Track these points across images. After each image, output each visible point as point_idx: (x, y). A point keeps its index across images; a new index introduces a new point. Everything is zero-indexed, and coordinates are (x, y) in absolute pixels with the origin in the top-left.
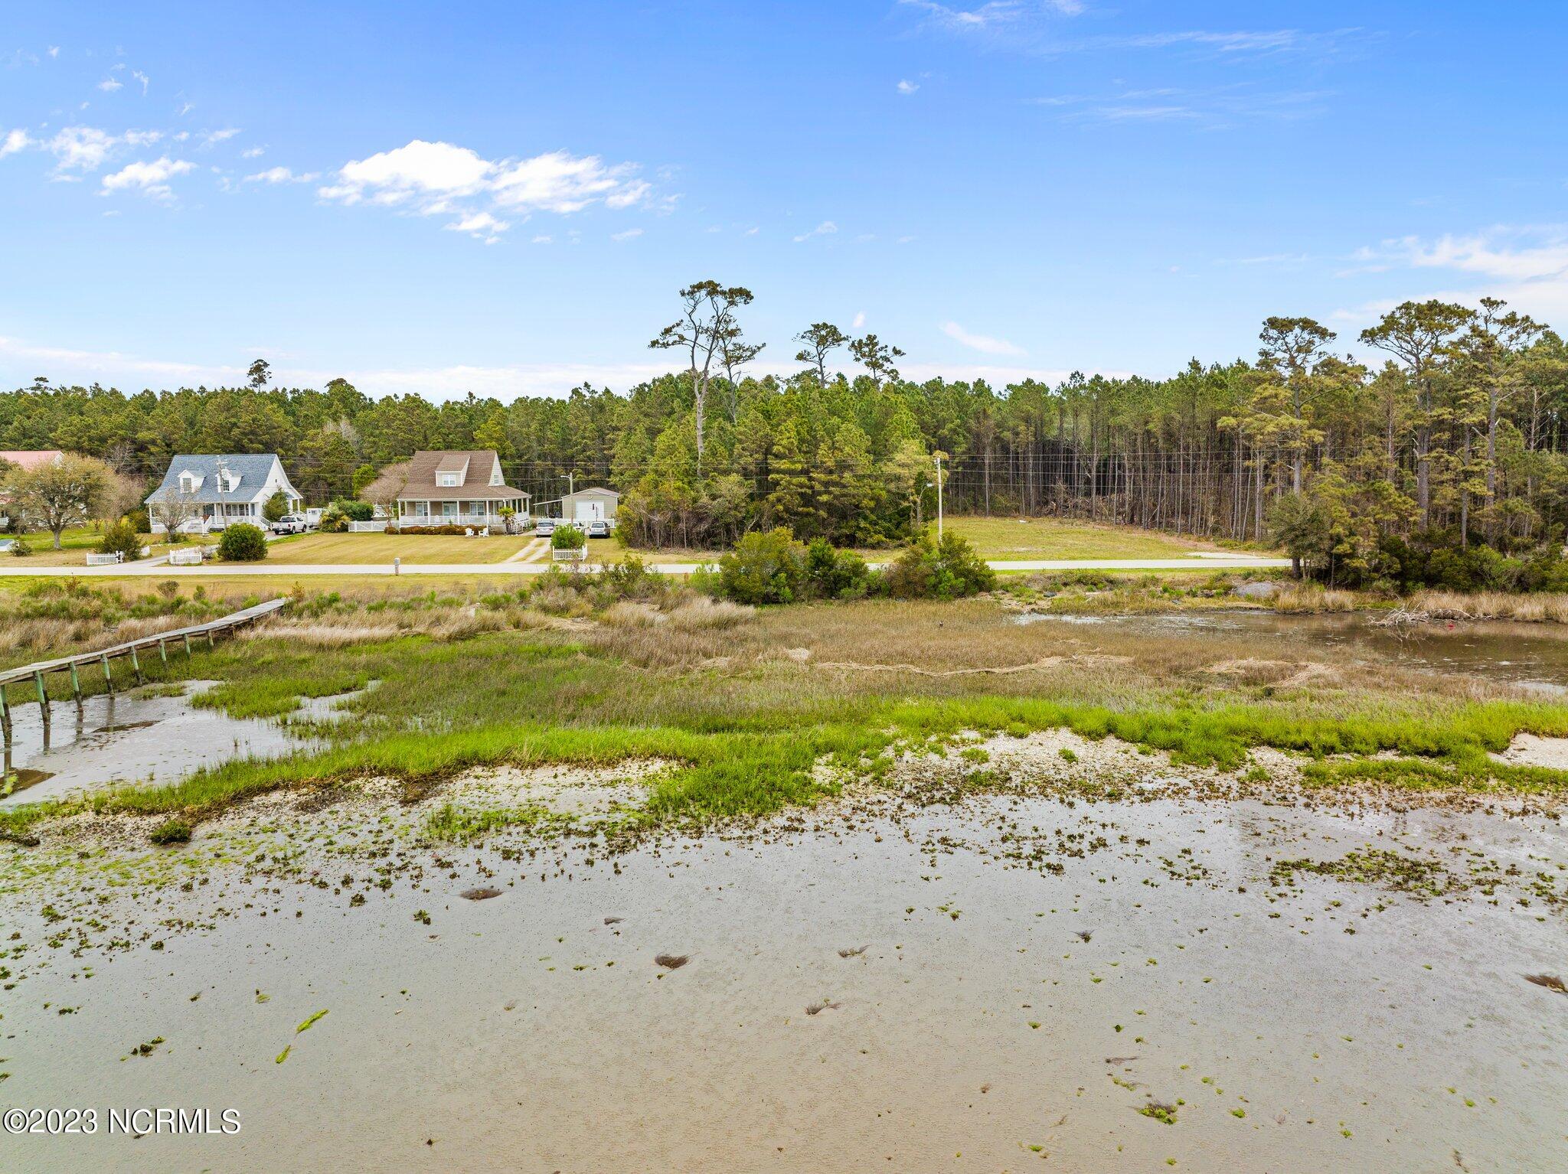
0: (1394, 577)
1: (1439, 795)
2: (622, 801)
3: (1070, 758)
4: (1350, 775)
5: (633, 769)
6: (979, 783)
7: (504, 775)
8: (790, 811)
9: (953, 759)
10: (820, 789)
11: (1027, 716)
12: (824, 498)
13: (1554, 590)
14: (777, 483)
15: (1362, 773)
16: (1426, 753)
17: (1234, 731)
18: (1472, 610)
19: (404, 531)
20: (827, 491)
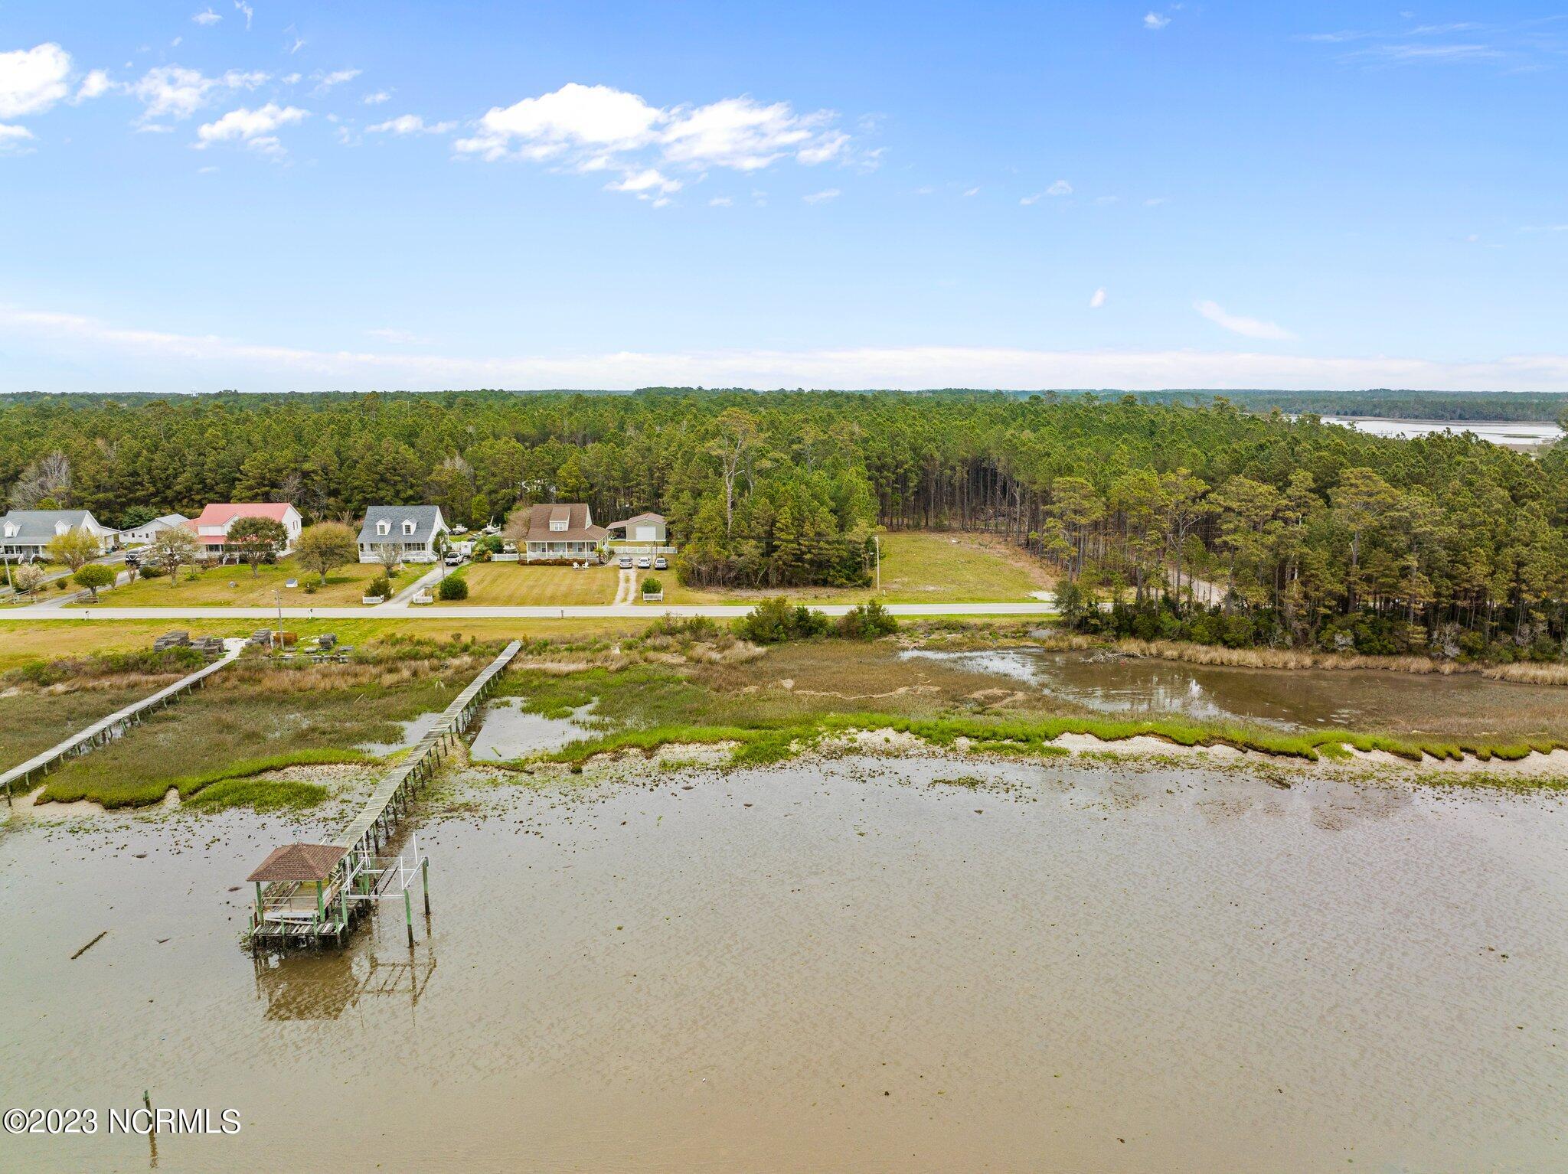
0: (1115, 629)
2: (723, 758)
3: (887, 741)
4: (987, 749)
5: (724, 745)
6: (850, 751)
7: (677, 748)
8: (782, 761)
9: (844, 742)
10: (792, 753)
11: (877, 722)
12: (809, 557)
13: (1193, 640)
14: (781, 547)
16: (1022, 740)
17: (961, 731)
18: (1145, 651)
19: (532, 563)
20: (810, 552)
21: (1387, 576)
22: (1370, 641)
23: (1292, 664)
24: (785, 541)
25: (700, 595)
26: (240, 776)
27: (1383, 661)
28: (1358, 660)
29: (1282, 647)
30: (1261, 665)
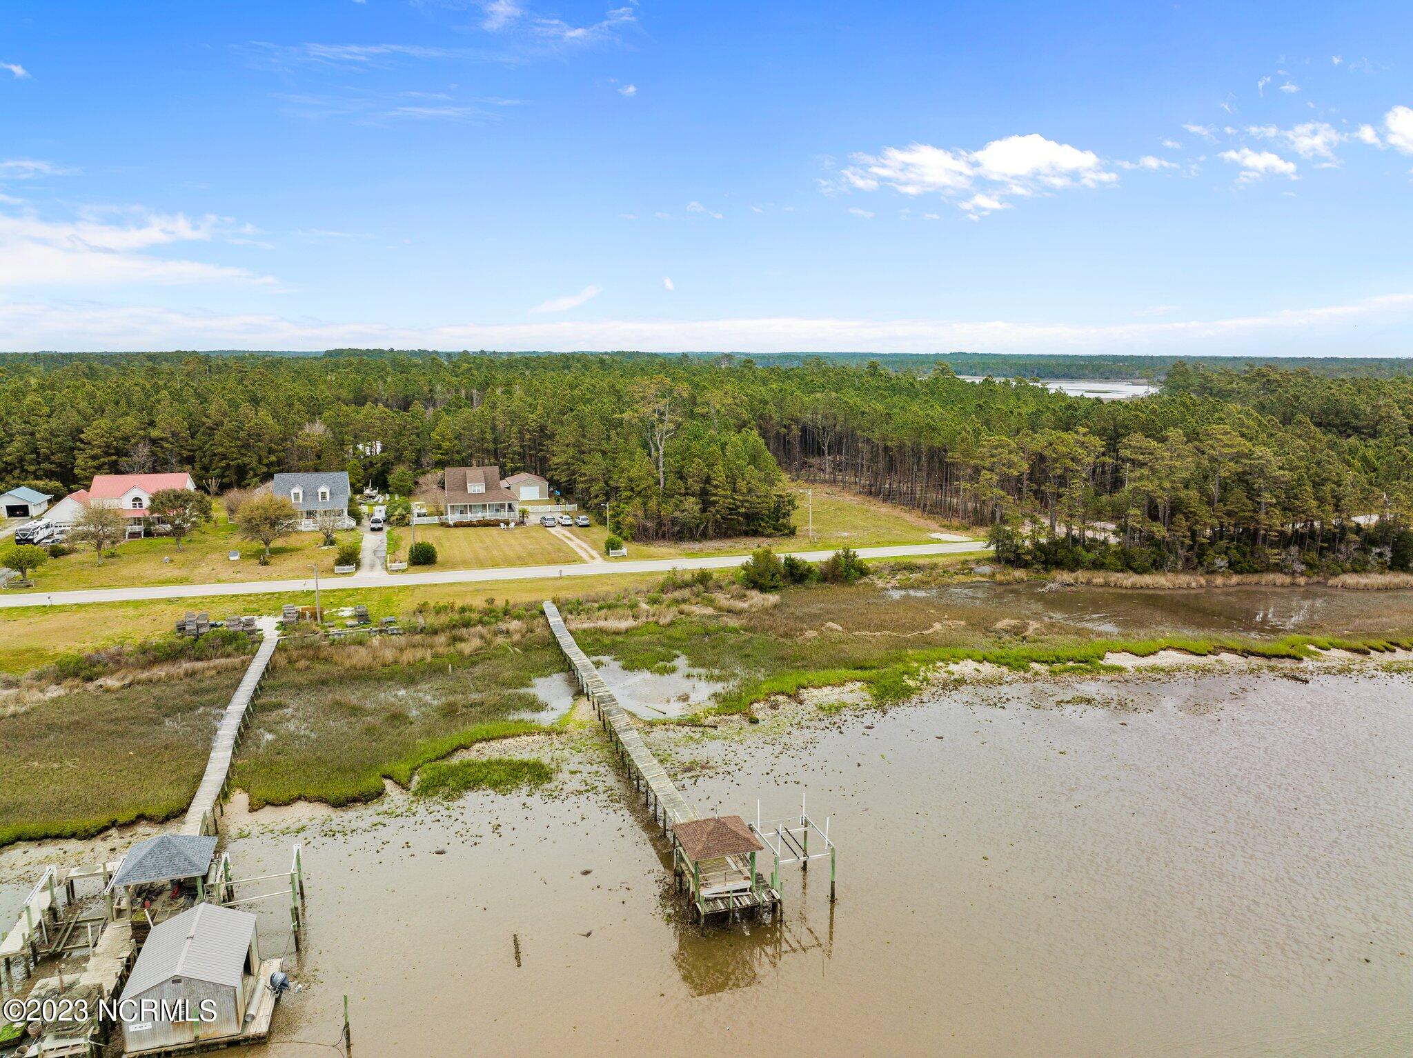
0: (1043, 563)
1: (1089, 677)
2: (864, 698)
3: (977, 670)
4: (1062, 671)
5: (851, 686)
7: (815, 692)
8: (915, 696)
9: (944, 674)
10: (915, 688)
11: (952, 655)
12: (742, 510)
13: (1107, 569)
14: (717, 502)
15: (1066, 670)
16: (1082, 662)
17: (1024, 658)
18: (1076, 580)
19: (456, 525)
20: (743, 506)
21: (1244, 511)
22: (1239, 563)
23: (1194, 584)
24: (722, 496)
25: (653, 549)
26: (438, 758)
27: (1255, 578)
28: (1235, 579)
29: (1174, 570)
30: (1171, 586)
